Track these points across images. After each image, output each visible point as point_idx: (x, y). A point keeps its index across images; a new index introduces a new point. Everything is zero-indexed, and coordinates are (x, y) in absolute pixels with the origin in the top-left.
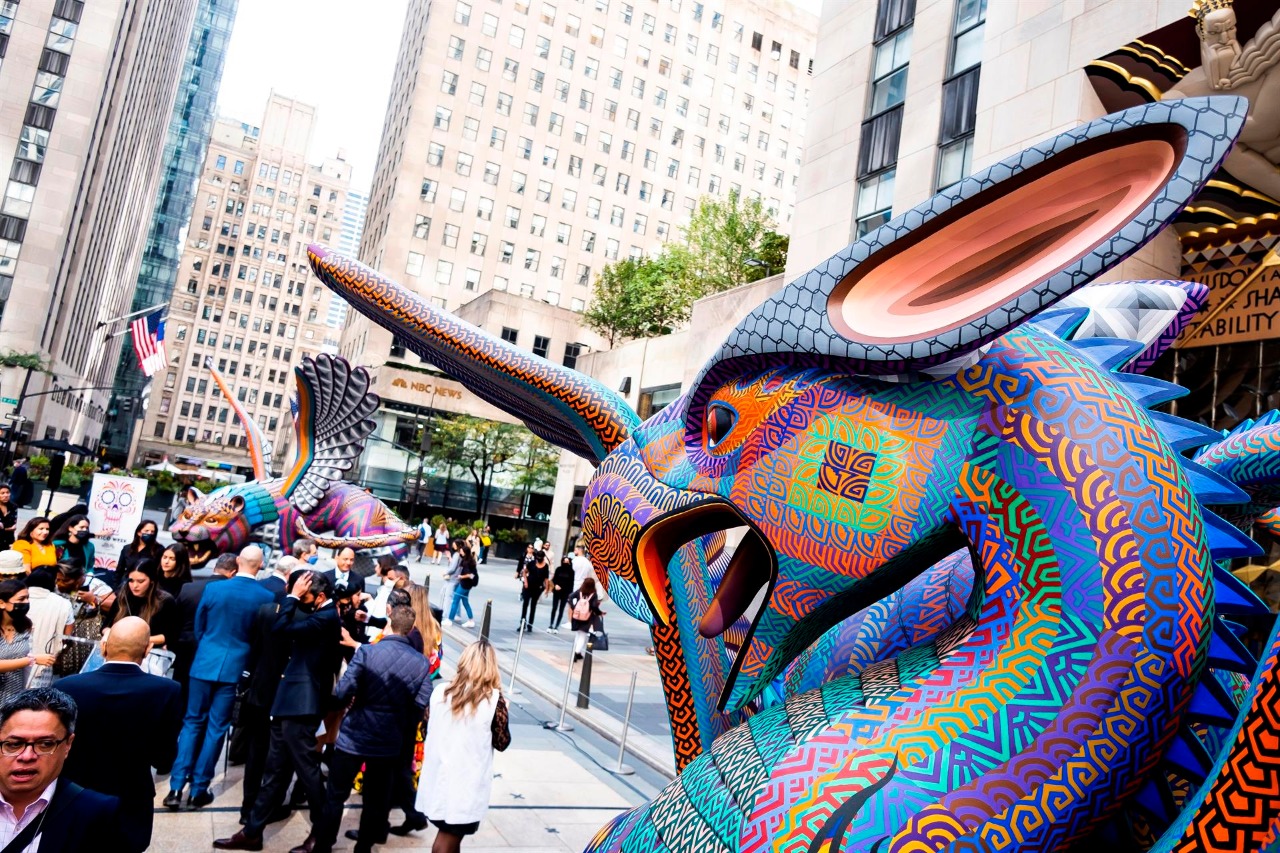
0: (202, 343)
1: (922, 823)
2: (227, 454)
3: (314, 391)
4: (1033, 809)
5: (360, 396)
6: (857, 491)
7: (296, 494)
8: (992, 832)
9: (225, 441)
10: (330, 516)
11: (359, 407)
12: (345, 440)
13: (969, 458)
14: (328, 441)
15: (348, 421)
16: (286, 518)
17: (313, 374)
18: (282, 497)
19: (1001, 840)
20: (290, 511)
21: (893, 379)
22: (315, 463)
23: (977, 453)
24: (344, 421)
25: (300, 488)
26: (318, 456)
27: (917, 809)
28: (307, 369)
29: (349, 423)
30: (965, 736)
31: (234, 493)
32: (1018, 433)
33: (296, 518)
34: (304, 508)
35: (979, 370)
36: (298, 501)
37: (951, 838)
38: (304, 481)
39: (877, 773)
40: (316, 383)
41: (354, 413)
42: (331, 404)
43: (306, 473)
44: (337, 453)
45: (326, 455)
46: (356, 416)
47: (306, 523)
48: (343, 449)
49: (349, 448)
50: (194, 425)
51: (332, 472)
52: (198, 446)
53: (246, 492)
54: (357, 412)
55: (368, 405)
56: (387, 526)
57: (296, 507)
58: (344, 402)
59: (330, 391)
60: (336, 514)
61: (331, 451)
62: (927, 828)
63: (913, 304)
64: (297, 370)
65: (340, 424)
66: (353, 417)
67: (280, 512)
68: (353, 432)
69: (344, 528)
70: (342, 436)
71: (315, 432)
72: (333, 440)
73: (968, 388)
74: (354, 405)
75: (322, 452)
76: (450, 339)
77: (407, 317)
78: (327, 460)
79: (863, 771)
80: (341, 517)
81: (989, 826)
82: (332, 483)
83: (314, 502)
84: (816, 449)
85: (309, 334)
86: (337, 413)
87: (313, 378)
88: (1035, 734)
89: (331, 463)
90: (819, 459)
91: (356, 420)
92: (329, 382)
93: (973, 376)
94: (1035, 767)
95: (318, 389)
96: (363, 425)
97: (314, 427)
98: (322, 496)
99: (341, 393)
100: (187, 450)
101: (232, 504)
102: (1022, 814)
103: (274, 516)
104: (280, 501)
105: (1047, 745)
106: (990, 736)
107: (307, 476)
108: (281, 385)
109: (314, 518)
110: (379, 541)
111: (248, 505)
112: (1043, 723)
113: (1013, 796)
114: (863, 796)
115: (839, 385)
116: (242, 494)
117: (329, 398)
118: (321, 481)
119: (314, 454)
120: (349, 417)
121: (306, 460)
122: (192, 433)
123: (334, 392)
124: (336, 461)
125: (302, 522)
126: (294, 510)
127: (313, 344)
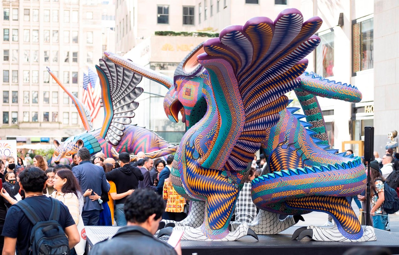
0: (8, 40)
1: (198, 137)
2: (45, 129)
3: (107, 76)
4: (211, 132)
5: (132, 75)
6: (189, 95)
7: (108, 135)
8: (207, 136)
9: (41, 118)
10: (128, 145)
11: (132, 81)
12: (128, 101)
13: (203, 87)
14: (120, 102)
15: (128, 90)
16: (105, 149)
17: (105, 67)
18: (101, 138)
19: (208, 137)
20: (107, 145)
21: (192, 77)
22: (115, 116)
23: (204, 87)
24: (126, 90)
25: (110, 131)
26: (116, 112)
27: (198, 135)
28: (101, 65)
29: (129, 91)
30: (203, 125)
31: (77, 139)
32: (207, 83)
33: (111, 148)
34: (114, 142)
35: (203, 74)
36: (110, 139)
37: (202, 138)
38: (111, 127)
39: (194, 132)
40: (108, 72)
41: (130, 84)
42: (117, 82)
43: (111, 122)
44: (126, 109)
45: (120, 111)
46: (131, 86)
47: (116, 150)
48: (128, 106)
49: (131, 104)
50: (15, 109)
51: (125, 120)
52: (21, 126)
53: (83, 138)
54: (132, 84)
55: (137, 79)
56: (160, 146)
57: (109, 142)
58: (123, 79)
59: (115, 75)
60: (131, 144)
61: (122, 108)
62: (199, 137)
63: (193, 66)
64: (97, 67)
65: (124, 92)
66: (130, 87)
67: (102, 146)
68: (132, 95)
69: (137, 150)
70: (127, 98)
71: (112, 99)
72: (122, 101)
73: (202, 77)
74: (129, 80)
75: (118, 109)
76: (139, 72)
77: (130, 68)
78: (121, 113)
79: (193, 132)
80: (134, 144)
81: (206, 135)
82: (126, 126)
83: (119, 138)
84: (185, 89)
85: (89, 15)
86: (121, 86)
87: (105, 70)
88: (210, 123)
89: (123, 115)
90: (185, 90)
91: (132, 89)
92: (114, 70)
93: (202, 75)
94: (210, 127)
95: (109, 75)
96: (136, 91)
97: (111, 96)
98: (122, 134)
99: (121, 75)
100: (13, 130)
101: (77, 145)
102: (210, 133)
103: (99, 149)
104: (100, 140)
105: (211, 124)
106: (206, 124)
107: (112, 124)
108: (75, 63)
109: (120, 147)
110: (157, 154)
111: (85, 144)
112: (211, 121)
113: (209, 131)
114: (192, 135)
115: (187, 79)
116: (81, 139)
117: (116, 79)
118: (120, 125)
119: (114, 111)
120: (128, 87)
121: (110, 115)
122: (15, 115)
123: (117, 75)
124: (126, 113)
125: (115, 150)
126: (109, 144)
127: (94, 23)
